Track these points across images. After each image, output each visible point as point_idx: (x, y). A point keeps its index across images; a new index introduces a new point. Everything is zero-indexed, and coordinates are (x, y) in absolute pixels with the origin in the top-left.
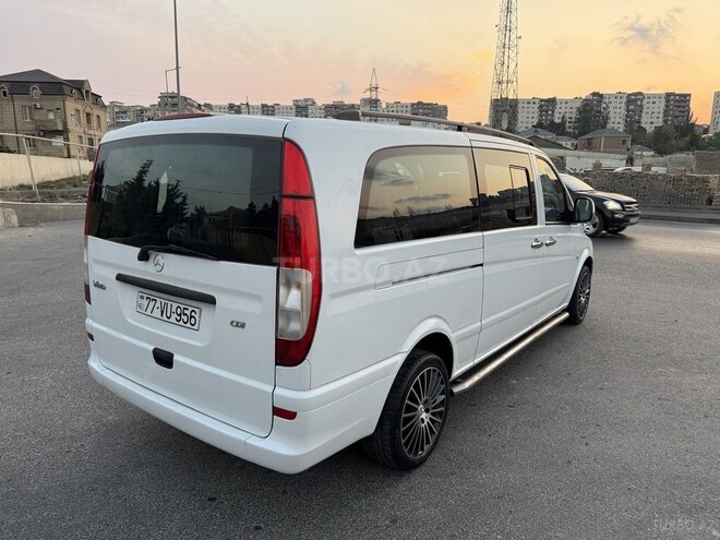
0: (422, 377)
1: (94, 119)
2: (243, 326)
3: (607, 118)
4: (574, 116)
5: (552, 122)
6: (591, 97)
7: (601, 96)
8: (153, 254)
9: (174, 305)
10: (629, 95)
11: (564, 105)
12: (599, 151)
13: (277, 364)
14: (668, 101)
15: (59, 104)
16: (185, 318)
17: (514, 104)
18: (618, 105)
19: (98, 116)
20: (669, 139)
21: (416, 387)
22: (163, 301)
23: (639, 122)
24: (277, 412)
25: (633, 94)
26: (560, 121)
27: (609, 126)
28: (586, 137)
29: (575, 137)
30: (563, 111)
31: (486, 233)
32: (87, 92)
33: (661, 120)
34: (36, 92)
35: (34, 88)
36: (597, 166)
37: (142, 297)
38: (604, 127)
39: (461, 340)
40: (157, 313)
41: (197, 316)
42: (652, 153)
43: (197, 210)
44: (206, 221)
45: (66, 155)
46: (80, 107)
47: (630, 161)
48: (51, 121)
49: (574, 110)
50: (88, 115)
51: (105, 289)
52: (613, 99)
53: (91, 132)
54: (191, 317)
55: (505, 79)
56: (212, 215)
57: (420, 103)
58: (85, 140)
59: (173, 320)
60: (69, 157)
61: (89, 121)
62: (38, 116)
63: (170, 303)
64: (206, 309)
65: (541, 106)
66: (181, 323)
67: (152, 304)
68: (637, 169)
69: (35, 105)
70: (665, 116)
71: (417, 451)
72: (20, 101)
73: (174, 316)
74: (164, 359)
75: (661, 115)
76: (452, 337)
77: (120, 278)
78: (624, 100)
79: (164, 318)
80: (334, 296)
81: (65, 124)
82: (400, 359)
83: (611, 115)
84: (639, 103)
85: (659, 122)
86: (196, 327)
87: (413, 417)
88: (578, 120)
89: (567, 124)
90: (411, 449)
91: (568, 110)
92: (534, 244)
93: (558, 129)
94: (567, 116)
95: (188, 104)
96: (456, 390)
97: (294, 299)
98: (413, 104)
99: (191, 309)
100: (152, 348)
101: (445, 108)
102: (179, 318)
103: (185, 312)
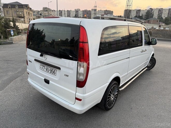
0: (113, 87)
1: (30, 14)
2: (68, 76)
3: (153, 15)
4: (145, 14)
5: (139, 16)
6: (149, 9)
7: (152, 9)
8: (44, 55)
9: (49, 68)
10: (159, 9)
11: (142, 11)
12: (151, 24)
13: (77, 87)
14: (169, 11)
15: (22, 10)
17: (130, 11)
18: (156, 12)
19: (31, 13)
20: (169, 20)
21: (112, 90)
22: (47, 67)
23: (161, 16)
24: (76, 99)
25: (160, 9)
26: (141, 15)
27: (154, 17)
28: (148, 20)
29: (145, 20)
30: (142, 13)
31: (131, 49)
32: (28, 7)
33: (167, 16)
34: (17, 7)
35: (16, 6)
36: (153, 27)
37: (41, 65)
38: (152, 17)
39: (122, 77)
40: (45, 70)
41: (56, 72)
42: (164, 24)
43: (53, 40)
44: (55, 43)
45: (24, 23)
46: (27, 11)
47: (160, 26)
48: (21, 14)
49: (145, 13)
50: (29, 13)
51: (31, 62)
52: (155, 10)
53: (30, 17)
54: (54, 72)
55: (129, 5)
56: (56, 41)
57: (106, 10)
58: (28, 19)
59: (49, 72)
60: (25, 23)
61: (29, 15)
62: (18, 13)
63: (48, 68)
64: (58, 70)
65: (137, 12)
66: (51, 73)
67: (44, 67)
68: (162, 28)
69: (17, 11)
70: (168, 15)
71: (110, 106)
72: (13, 9)
73: (50, 71)
74: (47, 81)
75: (167, 14)
76: (120, 77)
77: (35, 60)
78: (158, 10)
79: (47, 71)
80: (92, 69)
81: (24, 15)
82: (108, 84)
83: (154, 14)
84: (162, 11)
85: (166, 16)
86: (55, 75)
87: (110, 97)
88: (146, 15)
89: (143, 16)
90: (109, 105)
91: (144, 13)
92: (142, 51)
93: (141, 18)
94: (143, 14)
95: (50, 10)
96: (120, 90)
97: (82, 70)
98: (104, 11)
99: (54, 70)
100: (44, 78)
101: (112, 12)
102: (51, 72)
103: (53, 70)
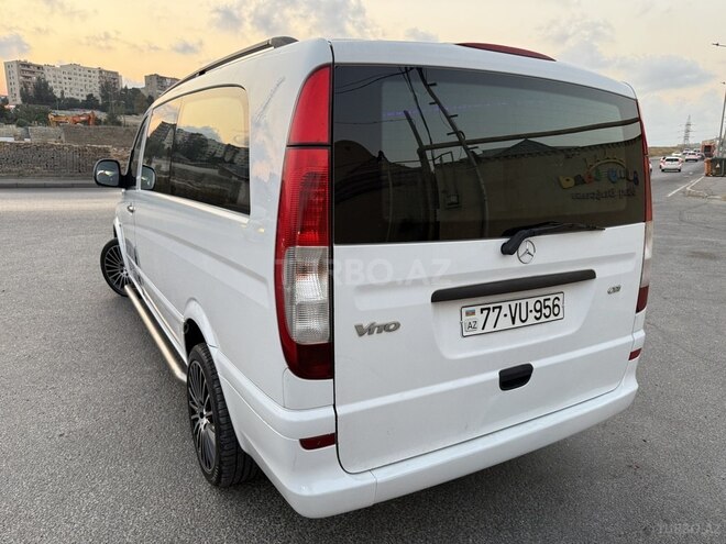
2: (618, 289)
9: (529, 301)
13: (638, 310)
16: (547, 311)
22: (513, 304)
37: (471, 313)
40: (505, 322)
41: (560, 303)
54: (554, 306)
59: (531, 320)
63: (523, 302)
67: (493, 315)
73: (532, 315)
79: (518, 324)
86: (560, 316)
99: (552, 297)
102: (538, 315)
103: (547, 303)
